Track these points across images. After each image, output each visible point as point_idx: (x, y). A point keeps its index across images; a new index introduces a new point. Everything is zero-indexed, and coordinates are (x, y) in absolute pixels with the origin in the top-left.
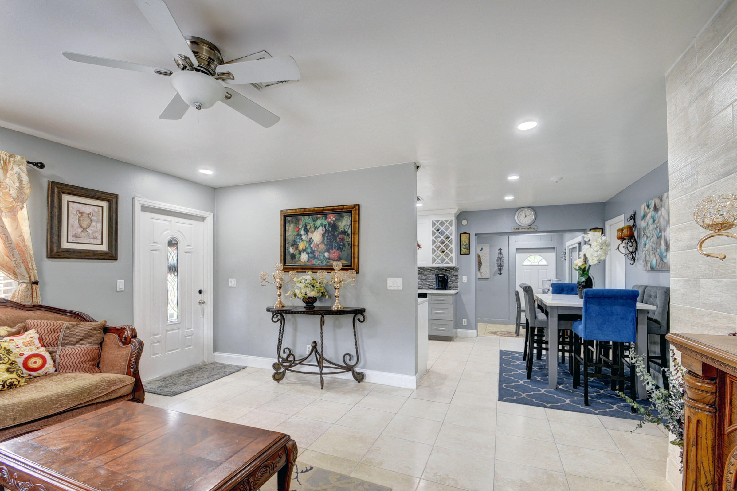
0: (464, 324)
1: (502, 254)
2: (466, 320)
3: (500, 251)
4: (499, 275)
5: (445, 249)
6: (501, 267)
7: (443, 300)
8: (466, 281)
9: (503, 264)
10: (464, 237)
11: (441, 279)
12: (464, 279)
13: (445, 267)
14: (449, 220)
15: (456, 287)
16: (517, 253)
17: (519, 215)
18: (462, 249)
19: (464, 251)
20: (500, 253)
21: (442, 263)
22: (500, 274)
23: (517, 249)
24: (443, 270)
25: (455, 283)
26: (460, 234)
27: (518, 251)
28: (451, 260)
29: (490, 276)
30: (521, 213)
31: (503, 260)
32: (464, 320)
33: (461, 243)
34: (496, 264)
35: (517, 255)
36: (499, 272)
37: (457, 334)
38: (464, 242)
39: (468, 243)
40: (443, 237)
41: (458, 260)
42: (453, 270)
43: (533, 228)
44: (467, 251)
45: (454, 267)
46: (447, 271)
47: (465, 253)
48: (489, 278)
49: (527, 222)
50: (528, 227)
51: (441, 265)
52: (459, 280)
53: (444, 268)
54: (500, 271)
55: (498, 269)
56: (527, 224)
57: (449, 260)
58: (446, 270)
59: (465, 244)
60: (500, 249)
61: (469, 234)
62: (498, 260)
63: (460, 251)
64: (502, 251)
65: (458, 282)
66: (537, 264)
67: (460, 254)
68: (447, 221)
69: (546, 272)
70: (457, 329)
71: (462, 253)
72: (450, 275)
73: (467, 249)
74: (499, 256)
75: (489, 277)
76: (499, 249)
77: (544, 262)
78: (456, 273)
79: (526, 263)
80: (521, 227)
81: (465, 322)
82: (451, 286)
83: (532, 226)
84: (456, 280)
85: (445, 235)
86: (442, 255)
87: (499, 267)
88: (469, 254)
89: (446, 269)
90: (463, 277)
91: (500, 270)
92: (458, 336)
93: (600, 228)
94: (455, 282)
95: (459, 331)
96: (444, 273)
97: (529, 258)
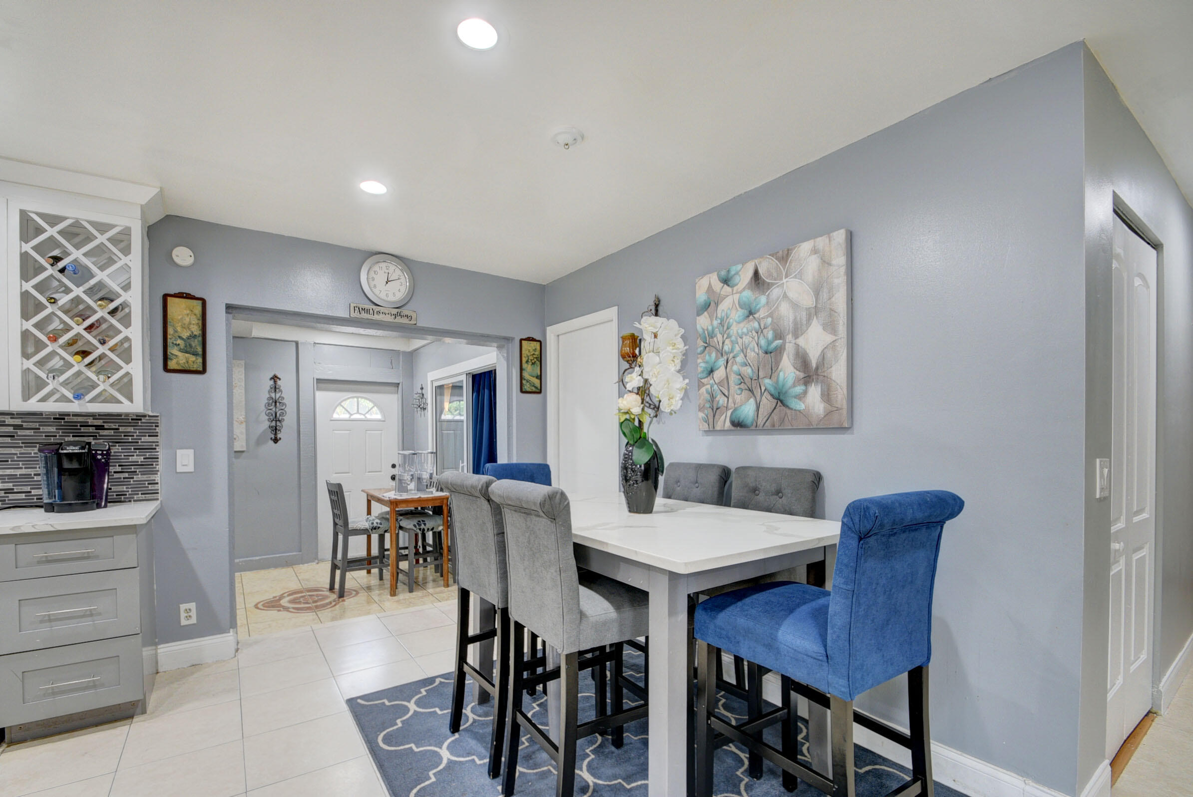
0: (184, 622)
1: (281, 391)
2: (192, 606)
3: (275, 382)
4: (271, 443)
5: (95, 342)
6: (278, 423)
7: (86, 557)
8: (191, 468)
9: (282, 414)
10: (179, 310)
11: (75, 465)
12: (185, 460)
13: (93, 416)
14: (113, 226)
15: (148, 493)
16: (319, 389)
17: (372, 274)
18: (173, 351)
19: (179, 359)
20: (275, 388)
21: (78, 397)
22: (276, 440)
23: (319, 381)
24: (83, 429)
25: (145, 477)
26: (165, 297)
27: (322, 385)
28: (125, 385)
29: (247, 445)
30: (376, 268)
31: (284, 404)
32: (183, 607)
33: (170, 331)
34: (264, 413)
35: (319, 395)
36: (273, 436)
37: (157, 663)
38: (183, 327)
39: (197, 331)
40: (82, 289)
41: (155, 391)
42: (131, 429)
43: (407, 316)
44: (195, 362)
45: (138, 418)
46: (102, 432)
47: (187, 367)
48: (242, 452)
49: (391, 298)
50: (395, 311)
51: (75, 407)
52: (161, 466)
53: (90, 421)
54: (276, 434)
55: (270, 427)
56: (393, 302)
57: (112, 385)
58: (100, 427)
59: (185, 334)
60: (275, 378)
61: (204, 302)
62: (269, 404)
63: (166, 358)
64: (279, 382)
65: (155, 472)
66: (362, 417)
67: (166, 369)
68: (103, 228)
69: (381, 434)
70: (156, 644)
71: (172, 364)
72: (116, 449)
73: (195, 354)
74: (273, 395)
75: (244, 449)
76: (271, 376)
77: (376, 415)
78: (147, 439)
79: (340, 414)
80: (376, 309)
81: (188, 613)
82: (124, 488)
83: (405, 311)
84: (150, 465)
85: (92, 282)
86: (78, 365)
87: (273, 424)
88: (203, 371)
89: (99, 422)
90: (179, 452)
91: (275, 430)
92: (160, 670)
93: (537, 339)
94: (143, 473)
95: (164, 649)
96: (86, 439)
97: (345, 404)
